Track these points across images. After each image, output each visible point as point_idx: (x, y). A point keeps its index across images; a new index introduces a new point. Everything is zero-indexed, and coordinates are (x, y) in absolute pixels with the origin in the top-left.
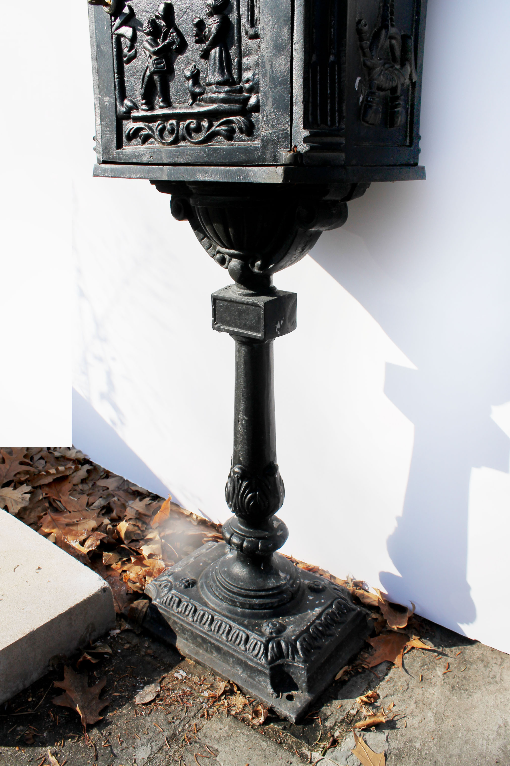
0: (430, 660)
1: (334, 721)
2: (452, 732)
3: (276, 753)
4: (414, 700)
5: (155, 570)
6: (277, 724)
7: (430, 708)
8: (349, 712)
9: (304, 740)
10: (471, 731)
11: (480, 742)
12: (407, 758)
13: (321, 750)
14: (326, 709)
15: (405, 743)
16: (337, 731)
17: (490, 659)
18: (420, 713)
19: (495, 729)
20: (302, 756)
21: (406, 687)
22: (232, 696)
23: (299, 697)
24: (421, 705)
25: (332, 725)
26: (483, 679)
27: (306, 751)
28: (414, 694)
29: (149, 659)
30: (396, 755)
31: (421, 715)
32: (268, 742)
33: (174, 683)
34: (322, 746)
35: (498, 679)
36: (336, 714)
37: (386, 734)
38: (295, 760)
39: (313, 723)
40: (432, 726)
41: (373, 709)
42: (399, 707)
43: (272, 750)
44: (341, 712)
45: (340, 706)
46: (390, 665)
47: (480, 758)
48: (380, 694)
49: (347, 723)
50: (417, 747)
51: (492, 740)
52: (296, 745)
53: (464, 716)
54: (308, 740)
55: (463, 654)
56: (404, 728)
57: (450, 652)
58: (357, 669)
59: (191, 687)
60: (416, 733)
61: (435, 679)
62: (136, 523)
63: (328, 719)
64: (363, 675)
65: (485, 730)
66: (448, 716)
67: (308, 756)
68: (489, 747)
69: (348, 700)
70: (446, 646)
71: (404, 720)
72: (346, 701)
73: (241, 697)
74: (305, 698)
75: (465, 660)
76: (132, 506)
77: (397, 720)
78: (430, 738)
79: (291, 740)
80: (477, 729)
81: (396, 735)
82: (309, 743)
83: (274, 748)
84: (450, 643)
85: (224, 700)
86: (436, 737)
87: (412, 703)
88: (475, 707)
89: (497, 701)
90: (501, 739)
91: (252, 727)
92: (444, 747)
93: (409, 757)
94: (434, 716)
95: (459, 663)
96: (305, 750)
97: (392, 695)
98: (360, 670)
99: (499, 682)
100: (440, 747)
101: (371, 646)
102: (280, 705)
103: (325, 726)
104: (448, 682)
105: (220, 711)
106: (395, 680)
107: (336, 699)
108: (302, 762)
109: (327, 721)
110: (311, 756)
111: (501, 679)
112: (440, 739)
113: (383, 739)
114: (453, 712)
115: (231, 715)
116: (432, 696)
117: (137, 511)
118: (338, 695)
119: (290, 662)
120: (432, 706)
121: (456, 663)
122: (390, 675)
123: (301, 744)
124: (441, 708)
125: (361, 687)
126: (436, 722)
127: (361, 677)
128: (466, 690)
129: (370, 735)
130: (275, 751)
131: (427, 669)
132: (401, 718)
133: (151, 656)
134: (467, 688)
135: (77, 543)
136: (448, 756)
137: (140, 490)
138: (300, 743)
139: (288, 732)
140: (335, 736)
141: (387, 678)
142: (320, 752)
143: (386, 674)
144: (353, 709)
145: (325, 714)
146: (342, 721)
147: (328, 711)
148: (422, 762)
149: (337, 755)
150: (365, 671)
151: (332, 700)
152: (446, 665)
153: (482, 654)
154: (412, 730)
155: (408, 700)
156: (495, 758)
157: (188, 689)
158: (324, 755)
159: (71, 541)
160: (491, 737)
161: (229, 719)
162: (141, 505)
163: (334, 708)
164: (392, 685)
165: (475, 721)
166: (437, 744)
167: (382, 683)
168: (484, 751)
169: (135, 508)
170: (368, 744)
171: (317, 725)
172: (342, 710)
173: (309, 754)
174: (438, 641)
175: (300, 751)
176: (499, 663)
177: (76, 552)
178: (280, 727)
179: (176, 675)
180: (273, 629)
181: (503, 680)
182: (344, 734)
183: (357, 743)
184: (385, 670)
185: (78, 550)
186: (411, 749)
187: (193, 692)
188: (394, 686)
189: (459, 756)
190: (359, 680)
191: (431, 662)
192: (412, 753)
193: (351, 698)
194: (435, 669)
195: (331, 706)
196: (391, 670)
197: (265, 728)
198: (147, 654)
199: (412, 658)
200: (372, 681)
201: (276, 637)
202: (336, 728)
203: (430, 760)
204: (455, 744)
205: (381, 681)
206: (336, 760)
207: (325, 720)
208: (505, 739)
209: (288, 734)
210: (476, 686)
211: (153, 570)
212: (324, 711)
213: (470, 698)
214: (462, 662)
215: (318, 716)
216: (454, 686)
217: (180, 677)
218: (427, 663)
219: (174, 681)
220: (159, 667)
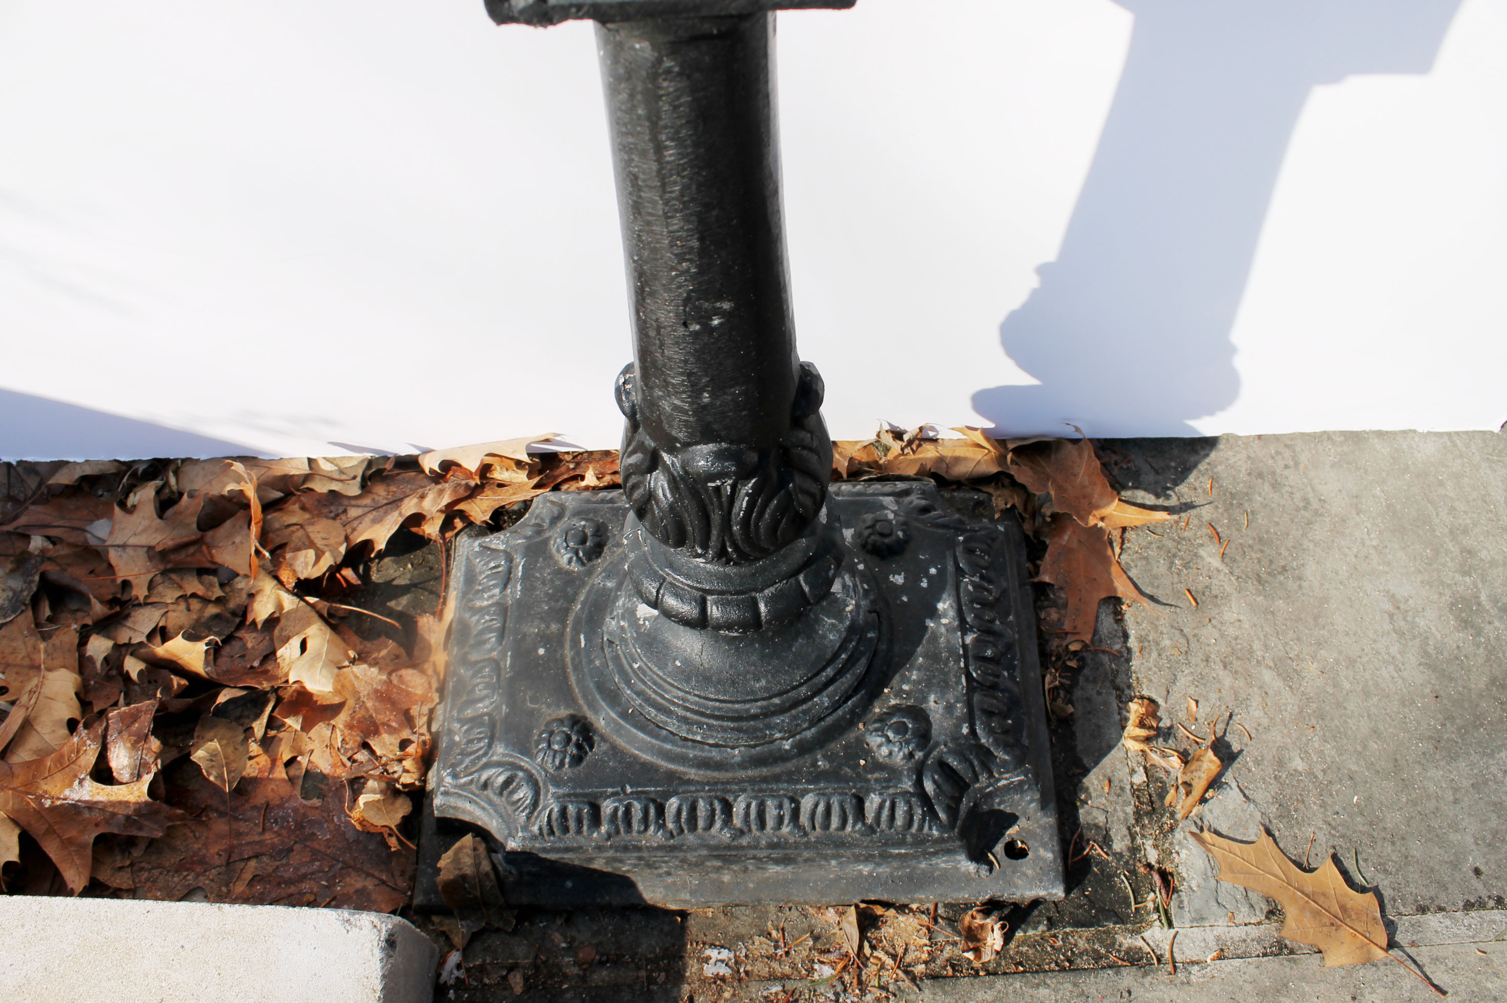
0: (1174, 540)
1: (1125, 831)
2: (1330, 690)
3: (1082, 993)
4: (1218, 660)
5: (369, 704)
6: (1028, 924)
7: (1258, 661)
8: (1132, 784)
9: (1107, 920)
10: (1355, 661)
11: (1384, 672)
12: (1301, 806)
13: (1155, 916)
14: (1088, 813)
15: (1275, 777)
16: (1148, 848)
17: (1270, 462)
18: (1250, 685)
19: (1387, 627)
20: (1134, 960)
21: (1184, 641)
22: (879, 928)
23: (1032, 834)
24: (1237, 664)
25: (1127, 842)
26: (1292, 521)
27: (1130, 941)
28: (1207, 648)
29: (602, 976)
30: (1280, 817)
31: (1255, 689)
32: (1048, 981)
33: (727, 995)
34: (1151, 906)
35: (1315, 504)
36: (1115, 810)
37: (1234, 785)
38: (1128, 978)
39: (1090, 867)
40: (1290, 701)
41: (1165, 740)
42: (1207, 700)
43: (1071, 992)
44: (1119, 795)
45: (1107, 782)
46: (1115, 607)
47: (1406, 710)
48: (1154, 696)
49: (1149, 814)
50: (1300, 769)
51: (1398, 656)
52: (1102, 942)
53: (1323, 636)
54: (1116, 914)
55: (1217, 482)
56: (1249, 743)
57: (1192, 493)
58: (1064, 662)
59: (773, 978)
60: (1276, 736)
61: (1215, 581)
62: (180, 587)
63: (1112, 833)
64: (1086, 671)
65: (1375, 641)
66: (1297, 655)
67: (1140, 949)
68: (1405, 674)
69: (1109, 756)
70: (1176, 484)
71: (1235, 725)
72: (1106, 761)
73: (901, 918)
74: (1044, 828)
75: (1233, 496)
76: (119, 542)
77: (1225, 733)
78: (1307, 732)
79: (1082, 939)
80: (1363, 650)
81: (1250, 771)
82: (1121, 919)
83: (1070, 987)
84: (1176, 468)
85: (876, 954)
86: (1313, 721)
87: (1221, 673)
88: (1325, 600)
89: (1348, 559)
90: (1410, 644)
91: (988, 973)
92: (1340, 733)
93: (1303, 801)
94: (1279, 675)
95: (1226, 510)
96: (1127, 941)
97: (1174, 683)
98: (1073, 664)
99: (1321, 510)
100: (1335, 737)
101: (1049, 584)
102: (1010, 883)
103: (1119, 856)
104: (1243, 571)
105: (891, 988)
106: (1151, 638)
107: (1086, 771)
108: (1145, 975)
109: (1112, 841)
110: (1148, 944)
111: (1320, 500)
112: (1322, 719)
113: (1239, 802)
114: (1298, 639)
115: (921, 979)
116: (1240, 627)
117: (150, 548)
118: (1081, 760)
119: (987, 787)
120: (1259, 653)
121: (1222, 514)
122: (1132, 633)
123: (1108, 932)
124: (1276, 646)
125: (1106, 703)
126: (1290, 687)
127: (1087, 680)
128: (1284, 569)
129: (1211, 811)
130: (1077, 991)
131: (1186, 566)
132: (1228, 724)
133: (602, 963)
134: (1282, 563)
135: (89, 784)
136: (1359, 748)
137: (88, 471)
138: (1104, 932)
139: (1064, 927)
140: (1153, 863)
141: (1132, 643)
142: (1157, 923)
143: (1126, 636)
144: (1133, 772)
145: (1097, 826)
146: (1138, 815)
147: (1095, 813)
148: (1331, 795)
149: (1197, 906)
150: (1082, 659)
151: (1080, 781)
152: (1209, 531)
153: (1249, 457)
154: (1264, 737)
155: (1207, 670)
156: (1427, 691)
157: (774, 990)
158: (1170, 925)
159: (67, 792)
160: (1394, 650)
161: (926, 991)
162: (145, 523)
163: (1101, 796)
164: (1154, 655)
165: (1347, 634)
166: (1324, 735)
167: (1135, 663)
168: (1404, 690)
169: (133, 541)
170: (1224, 833)
171: (1103, 864)
172: (1119, 791)
173: (1140, 943)
174: (1151, 477)
175: (1119, 951)
176: (1291, 463)
177: (114, 815)
178: (1042, 928)
179: (709, 970)
180: (908, 743)
181: (1324, 501)
182: (1167, 845)
183: (1209, 850)
184: (1116, 626)
185: (113, 804)
186: (1295, 783)
187: (790, 985)
188: (1160, 655)
189: (1375, 731)
190: (1091, 690)
191: (1179, 543)
192: (1303, 790)
193: (1110, 748)
194: (1196, 555)
195: (1089, 796)
196: (1126, 617)
197: (1011, 952)
198: (589, 967)
199: (1140, 559)
200: (1115, 673)
201: (926, 757)
202: (1139, 841)
203: (1341, 780)
204: (1353, 712)
205: (1128, 660)
206: (1202, 919)
207: (1106, 841)
208: (1414, 637)
209: (1068, 930)
210: (1294, 547)
211: (363, 705)
212: (1089, 819)
213: (1304, 584)
214: (1231, 504)
215: (1088, 843)
216: (1258, 575)
217: (723, 971)
218: (1174, 551)
219: (720, 991)
220: (651, 980)
